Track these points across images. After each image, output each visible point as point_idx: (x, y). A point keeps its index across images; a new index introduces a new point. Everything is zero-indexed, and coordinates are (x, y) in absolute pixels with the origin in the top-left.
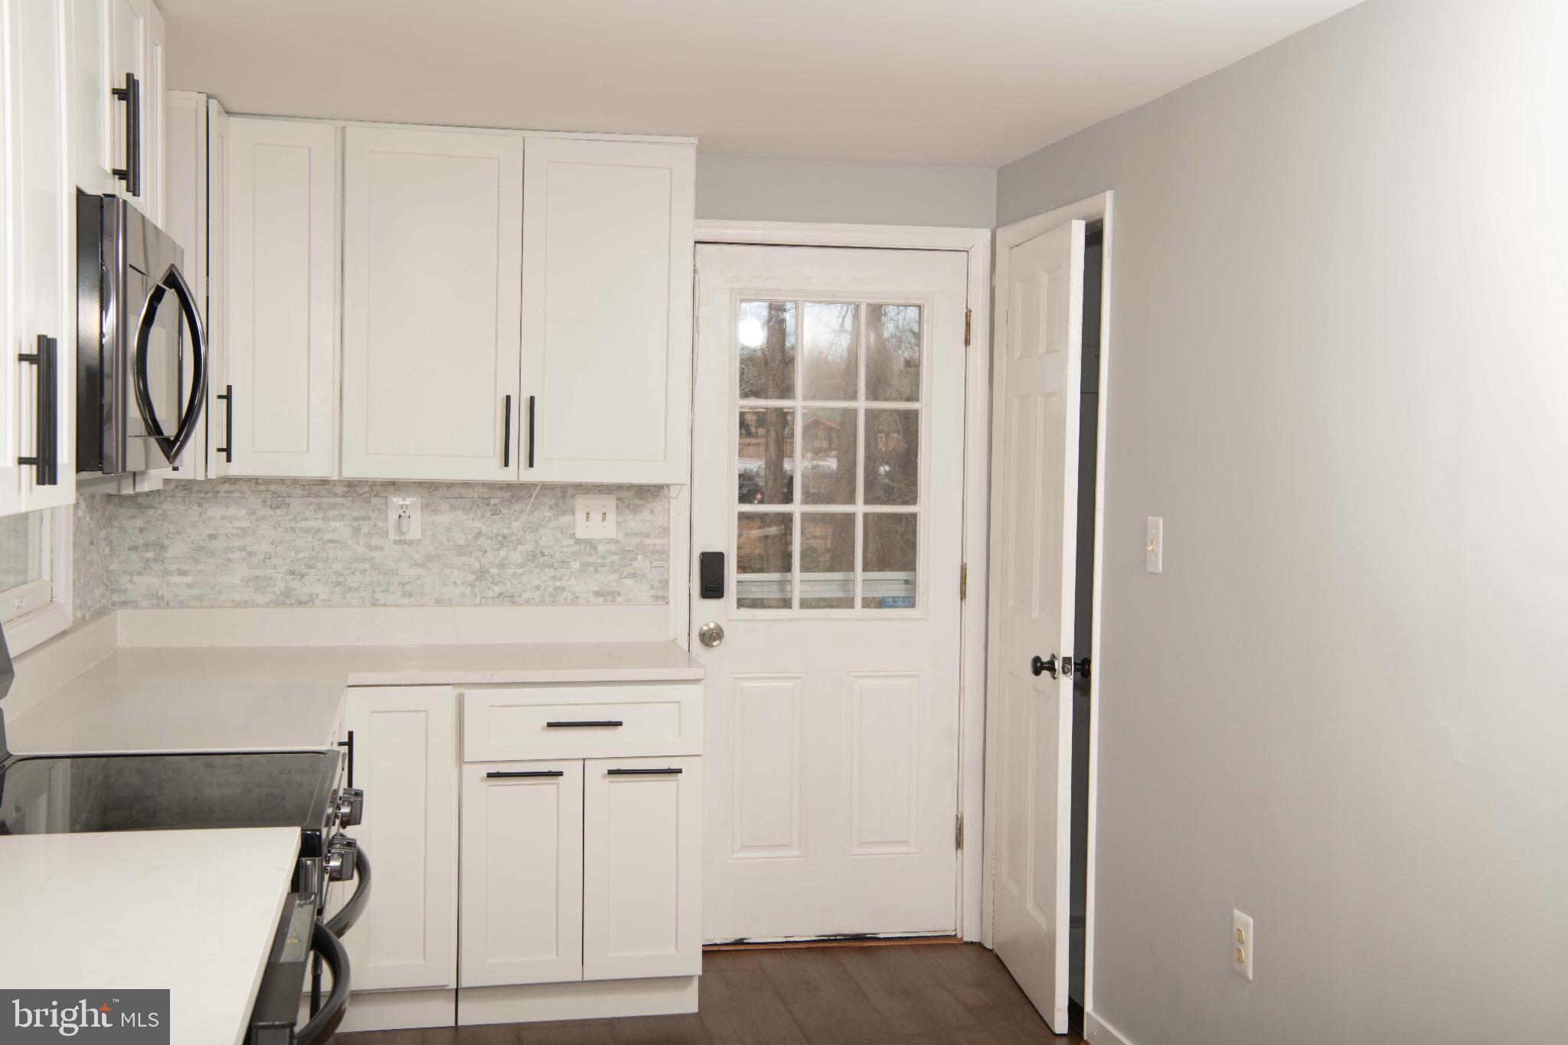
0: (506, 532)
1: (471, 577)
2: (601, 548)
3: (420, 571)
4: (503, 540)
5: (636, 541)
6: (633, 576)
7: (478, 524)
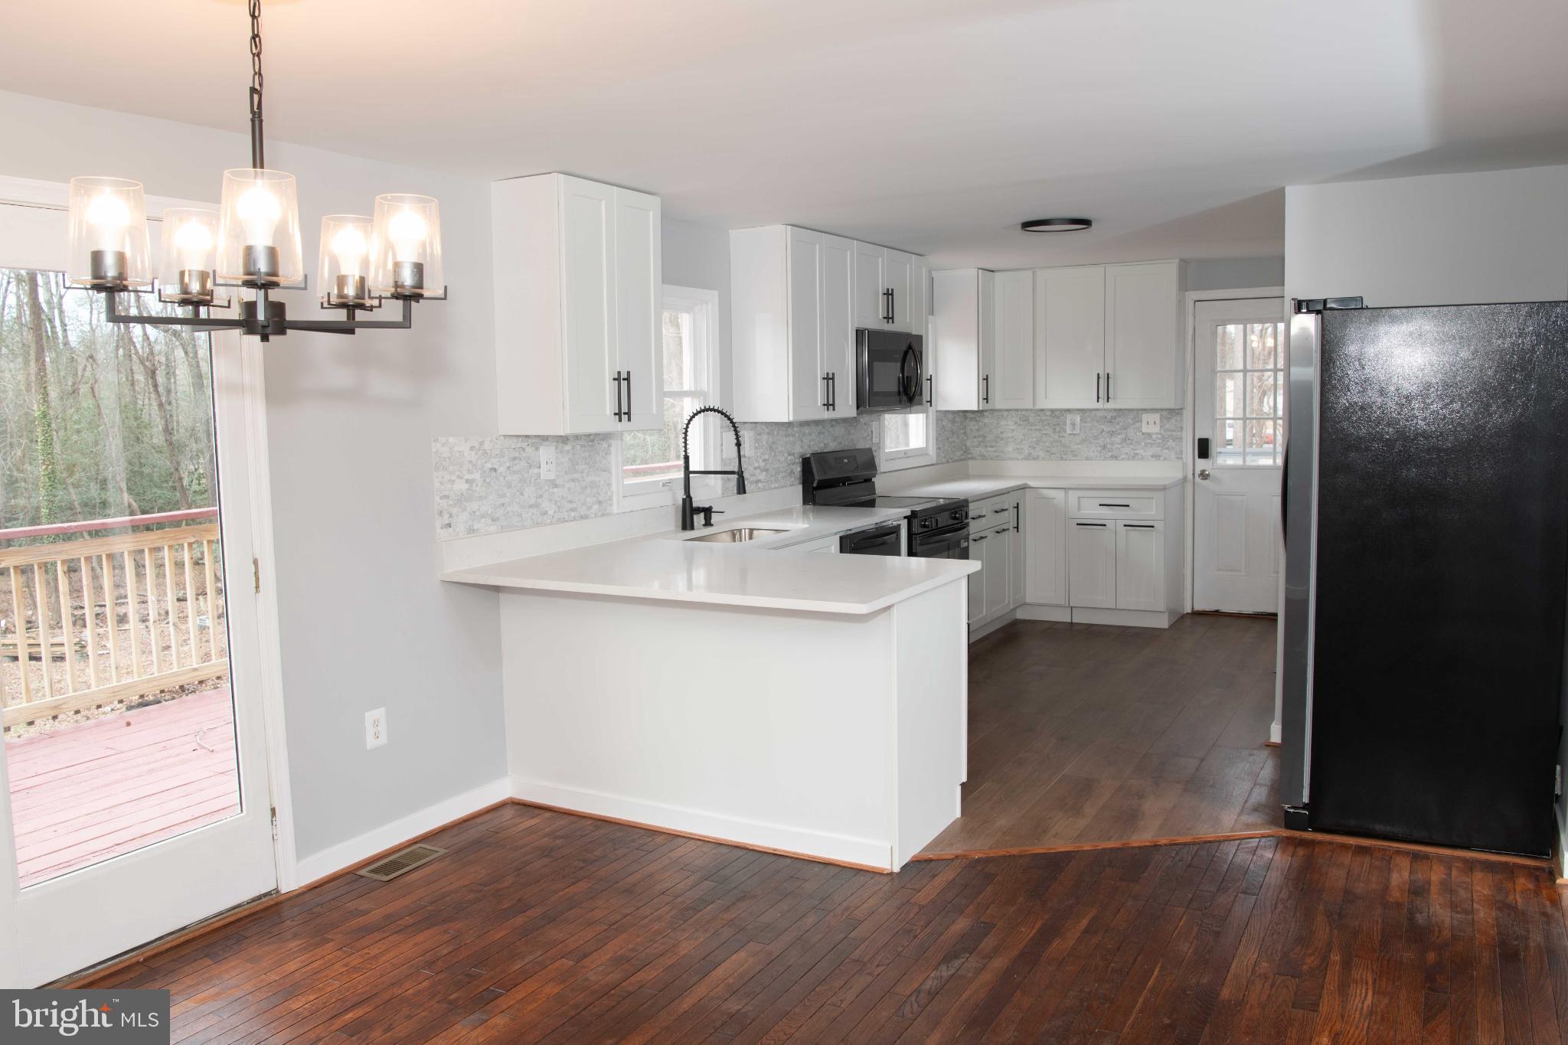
0: (1114, 430)
1: (1100, 449)
2: (1154, 436)
3: (1080, 446)
4: (1112, 434)
5: (1169, 433)
6: (1168, 449)
7: (1103, 427)
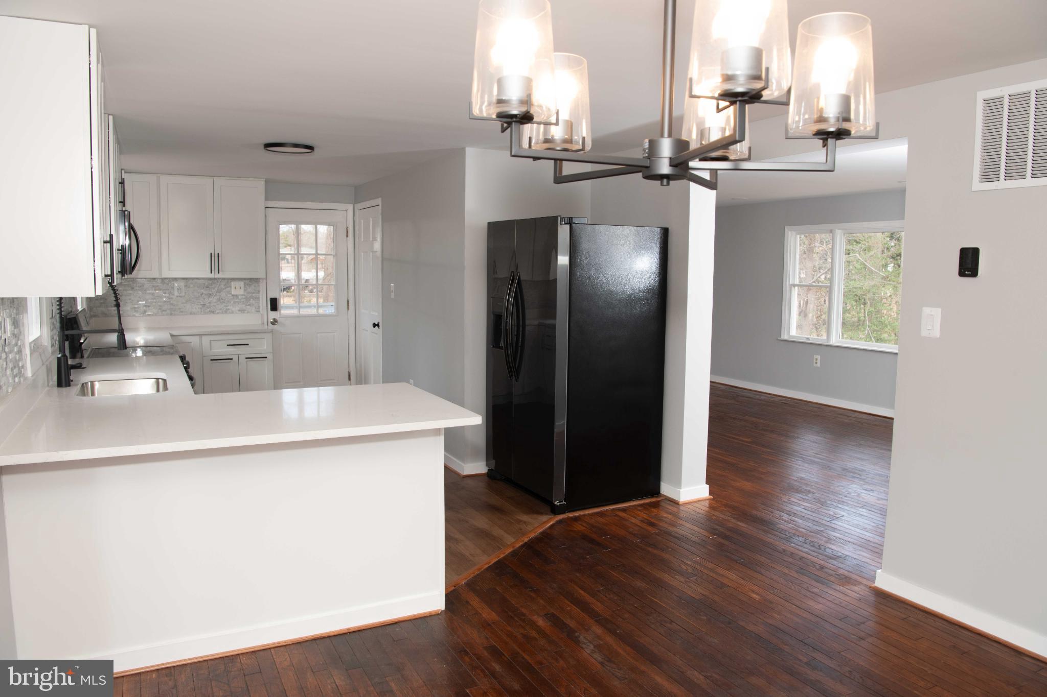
0: (211, 293)
1: (201, 306)
2: (240, 297)
3: (185, 305)
4: (210, 295)
5: (250, 295)
6: (250, 305)
7: (202, 291)
